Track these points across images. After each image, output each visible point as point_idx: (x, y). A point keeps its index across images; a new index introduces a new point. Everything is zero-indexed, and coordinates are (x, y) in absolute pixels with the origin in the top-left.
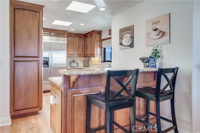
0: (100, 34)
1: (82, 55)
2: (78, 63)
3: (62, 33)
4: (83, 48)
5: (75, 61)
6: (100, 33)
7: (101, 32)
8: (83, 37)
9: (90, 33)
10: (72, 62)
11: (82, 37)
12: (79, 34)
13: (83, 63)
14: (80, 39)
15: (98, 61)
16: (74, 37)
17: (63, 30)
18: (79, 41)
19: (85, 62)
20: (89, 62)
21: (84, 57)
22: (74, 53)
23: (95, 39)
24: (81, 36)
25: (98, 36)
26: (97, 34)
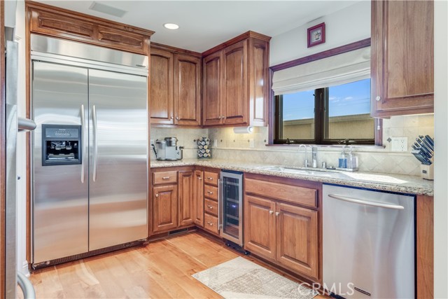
0: (264, 48)
1: (195, 120)
2: (180, 148)
3: (130, 35)
4: (199, 97)
5: (173, 139)
6: (263, 43)
7: (268, 43)
8: (199, 65)
9: (225, 45)
10: (164, 142)
11: (195, 64)
12: (186, 51)
13: (195, 145)
14: (188, 69)
15: (252, 140)
16: (171, 60)
17: (134, 28)
18: (187, 74)
19: (203, 143)
20: (216, 145)
21: (202, 126)
22: (172, 115)
23: (251, 62)
24: (192, 59)
25: (258, 53)
26: (257, 47)
